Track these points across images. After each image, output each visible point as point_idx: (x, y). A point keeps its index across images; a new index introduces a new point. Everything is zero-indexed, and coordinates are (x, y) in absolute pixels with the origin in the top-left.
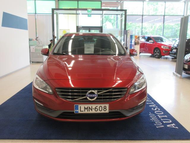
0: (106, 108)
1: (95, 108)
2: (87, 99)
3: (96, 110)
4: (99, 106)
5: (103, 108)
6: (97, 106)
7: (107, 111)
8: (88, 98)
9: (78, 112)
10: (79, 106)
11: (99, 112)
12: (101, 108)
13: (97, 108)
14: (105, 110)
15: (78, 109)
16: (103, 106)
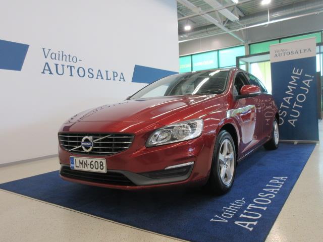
0: (102, 165)
1: (91, 164)
2: (83, 150)
3: (92, 166)
4: (94, 160)
5: (99, 165)
6: (92, 161)
7: (104, 171)
8: (83, 147)
9: (73, 167)
10: (75, 159)
11: (94, 170)
12: (96, 163)
13: (92, 163)
14: (102, 167)
15: (73, 164)
16: (99, 160)
